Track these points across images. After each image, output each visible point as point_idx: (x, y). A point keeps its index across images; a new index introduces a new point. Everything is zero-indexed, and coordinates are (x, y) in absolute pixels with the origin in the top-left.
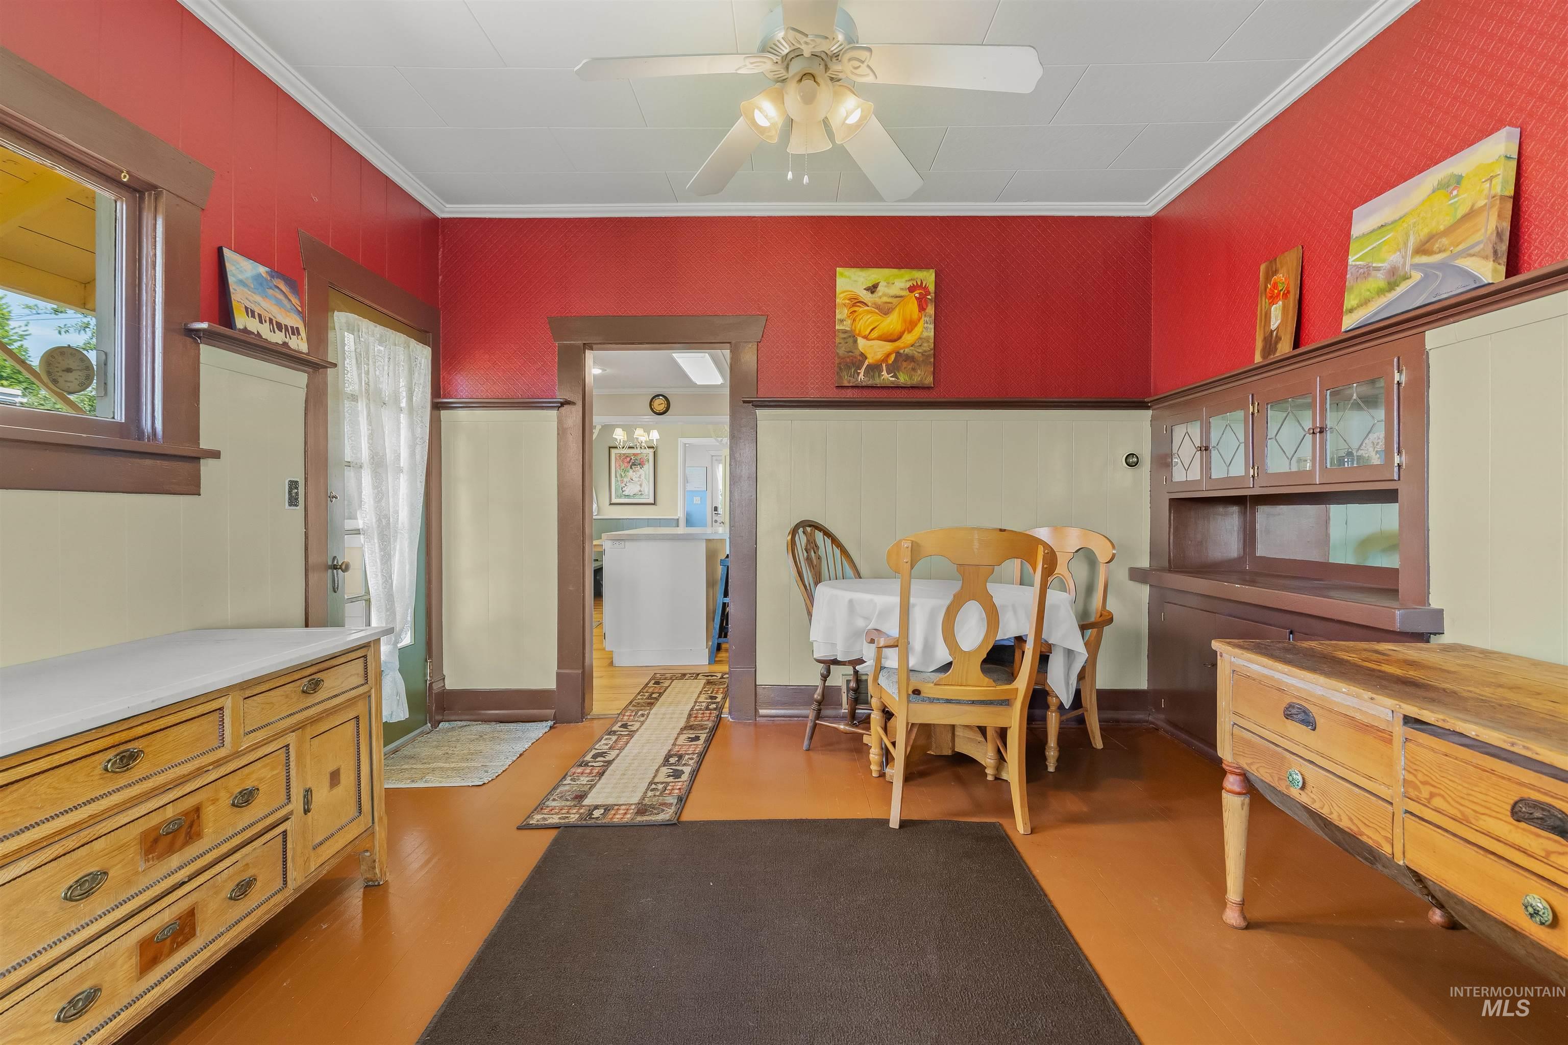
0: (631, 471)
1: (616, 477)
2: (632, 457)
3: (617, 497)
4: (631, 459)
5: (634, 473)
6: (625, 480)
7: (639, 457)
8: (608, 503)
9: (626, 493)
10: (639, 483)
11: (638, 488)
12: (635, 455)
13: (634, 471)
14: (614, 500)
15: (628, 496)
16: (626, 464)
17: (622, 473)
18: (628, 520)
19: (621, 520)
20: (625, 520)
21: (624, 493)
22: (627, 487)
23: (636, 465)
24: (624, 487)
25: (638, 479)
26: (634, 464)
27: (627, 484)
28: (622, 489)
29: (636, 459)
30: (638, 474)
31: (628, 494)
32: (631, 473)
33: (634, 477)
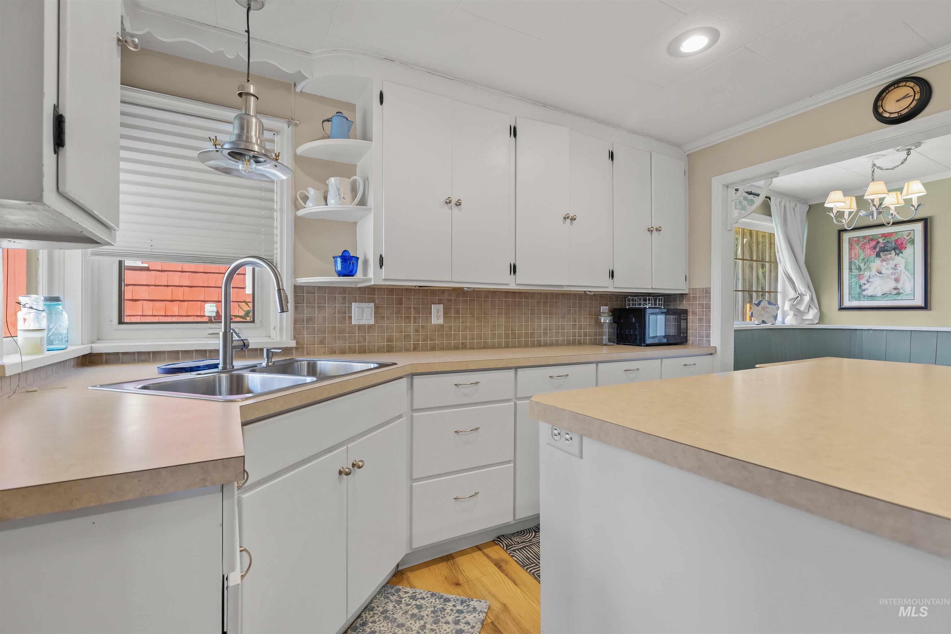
0: (878, 260)
1: (850, 269)
2: (881, 240)
3: (851, 298)
4: (878, 242)
5: (884, 263)
6: (867, 274)
7: (893, 238)
8: (836, 306)
9: (868, 293)
10: (893, 277)
11: (893, 284)
12: (884, 236)
13: (883, 260)
14: (847, 303)
15: (872, 297)
16: (868, 252)
17: (862, 265)
18: (871, 331)
19: (858, 332)
20: (866, 331)
21: (865, 293)
22: (870, 283)
23: (888, 251)
24: (865, 284)
25: (891, 271)
26: (884, 250)
27: (870, 280)
28: (860, 286)
29: (888, 242)
30: (892, 264)
31: (873, 294)
32: (877, 264)
33: (884, 268)
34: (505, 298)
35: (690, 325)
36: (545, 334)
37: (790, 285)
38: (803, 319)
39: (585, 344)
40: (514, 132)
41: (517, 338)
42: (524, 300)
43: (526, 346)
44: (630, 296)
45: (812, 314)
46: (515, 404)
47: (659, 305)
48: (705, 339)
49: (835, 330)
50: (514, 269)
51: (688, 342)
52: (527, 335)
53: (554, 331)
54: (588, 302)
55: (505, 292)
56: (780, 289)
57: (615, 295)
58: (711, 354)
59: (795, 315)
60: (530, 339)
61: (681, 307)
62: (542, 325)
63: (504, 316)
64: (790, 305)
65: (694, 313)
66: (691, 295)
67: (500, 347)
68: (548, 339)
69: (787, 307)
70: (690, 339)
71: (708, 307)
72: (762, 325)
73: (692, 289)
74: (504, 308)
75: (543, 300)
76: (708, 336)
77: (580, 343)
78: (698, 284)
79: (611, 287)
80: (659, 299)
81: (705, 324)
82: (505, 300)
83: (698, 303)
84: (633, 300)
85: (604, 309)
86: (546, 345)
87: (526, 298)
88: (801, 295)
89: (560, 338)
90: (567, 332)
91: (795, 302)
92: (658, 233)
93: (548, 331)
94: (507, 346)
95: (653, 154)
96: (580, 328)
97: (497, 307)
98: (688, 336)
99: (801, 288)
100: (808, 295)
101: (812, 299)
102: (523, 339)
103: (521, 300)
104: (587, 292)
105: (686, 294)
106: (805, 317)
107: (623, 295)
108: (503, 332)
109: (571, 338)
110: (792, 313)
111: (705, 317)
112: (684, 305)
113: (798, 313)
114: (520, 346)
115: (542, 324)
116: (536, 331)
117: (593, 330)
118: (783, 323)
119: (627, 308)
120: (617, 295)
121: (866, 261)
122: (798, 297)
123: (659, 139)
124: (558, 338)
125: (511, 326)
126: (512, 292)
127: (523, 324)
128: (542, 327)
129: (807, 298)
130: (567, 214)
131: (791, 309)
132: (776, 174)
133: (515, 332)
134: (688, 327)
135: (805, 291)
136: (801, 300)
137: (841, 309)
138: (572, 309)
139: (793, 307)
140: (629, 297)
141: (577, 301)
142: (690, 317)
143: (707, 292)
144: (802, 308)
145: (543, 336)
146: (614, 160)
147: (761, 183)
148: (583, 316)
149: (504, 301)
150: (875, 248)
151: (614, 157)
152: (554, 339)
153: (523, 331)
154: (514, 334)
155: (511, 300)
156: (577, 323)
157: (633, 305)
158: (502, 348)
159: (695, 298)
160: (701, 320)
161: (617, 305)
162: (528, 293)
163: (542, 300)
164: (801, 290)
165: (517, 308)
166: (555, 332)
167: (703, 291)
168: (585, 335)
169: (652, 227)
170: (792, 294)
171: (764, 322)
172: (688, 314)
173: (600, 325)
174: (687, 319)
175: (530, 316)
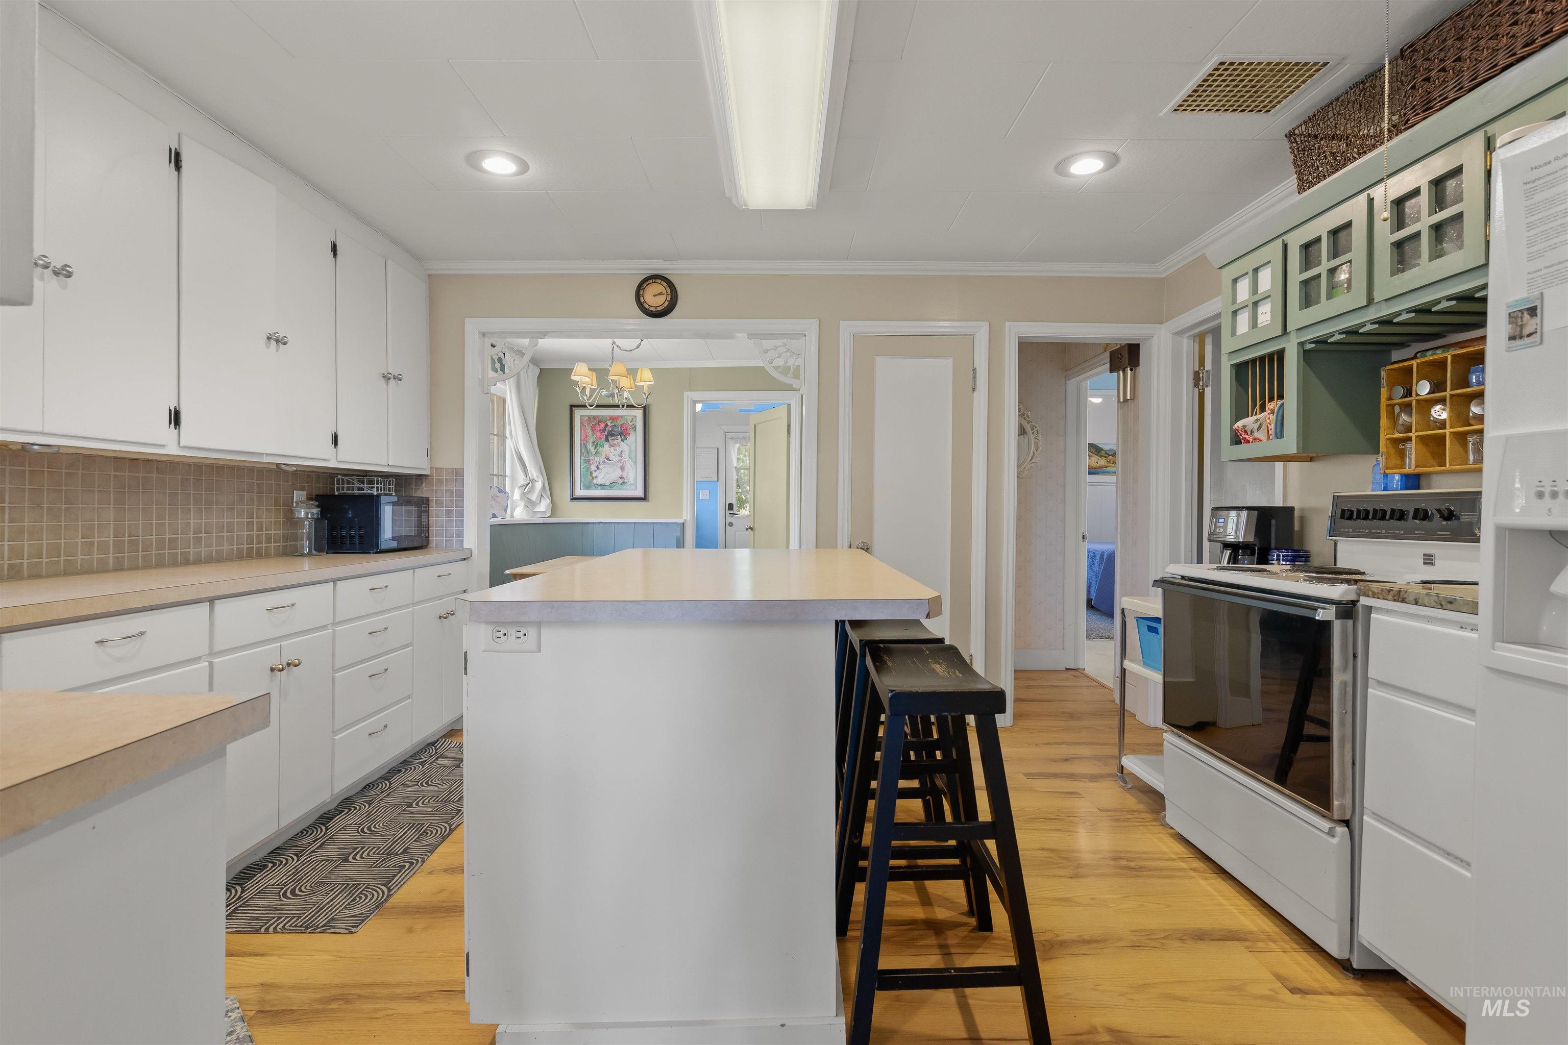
0: (607, 445)
1: (581, 452)
3: (582, 486)
5: (612, 448)
6: (598, 459)
8: (568, 495)
9: (599, 481)
10: (619, 464)
11: (619, 473)
13: (611, 446)
14: (579, 493)
15: (602, 486)
18: (601, 524)
19: (589, 525)
20: (597, 525)
21: (595, 481)
22: (600, 471)
23: (615, 436)
24: (595, 471)
25: (618, 458)
26: (611, 434)
27: (600, 467)
28: (591, 473)
29: (615, 425)
30: (619, 449)
31: (602, 483)
32: (606, 449)
33: (611, 454)
34: (115, 470)
35: (433, 520)
36: (198, 540)
37: (520, 466)
38: (534, 512)
39: (268, 556)
40: (176, 160)
41: (140, 550)
42: (155, 475)
43: (160, 564)
44: (340, 474)
45: (544, 506)
46: (211, 664)
47: (389, 491)
48: (455, 539)
49: (568, 525)
50: (176, 418)
51: (430, 545)
52: (161, 544)
53: (214, 534)
54: (273, 482)
55: (115, 458)
56: (508, 473)
57: (316, 472)
58: (465, 559)
59: (526, 506)
60: (167, 551)
61: (418, 494)
62: (192, 524)
63: (112, 506)
64: (521, 494)
65: (439, 503)
66: (435, 478)
67: (102, 569)
68: (203, 549)
69: (517, 495)
70: (433, 540)
71: (460, 494)
72: (493, 520)
73: (436, 468)
74: (111, 489)
75: (194, 476)
76: (460, 534)
77: (259, 555)
78: (446, 462)
79: (330, 459)
80: (390, 481)
81: (455, 519)
82: (115, 473)
83: (444, 488)
84: (348, 482)
85: (299, 495)
86: (198, 562)
87: (159, 470)
88: (532, 481)
89: (225, 548)
90: (238, 536)
91: (526, 490)
92: (396, 383)
93: (203, 535)
94: (119, 568)
95: (389, 262)
96: (260, 529)
97: (96, 489)
98: (430, 536)
99: (533, 472)
100: (540, 481)
101: (544, 487)
102: (154, 552)
103: (151, 475)
104: (283, 466)
105: (426, 476)
106: (537, 509)
107: (326, 473)
108: (111, 539)
109: (245, 546)
110: (522, 504)
111: (455, 508)
112: (423, 492)
113: (530, 504)
114: (147, 566)
115: (192, 521)
116: (180, 536)
117: (281, 532)
118: (512, 516)
119: (336, 493)
120: (318, 472)
121: (596, 445)
122: (529, 483)
123: (396, 242)
124: (221, 548)
125: (129, 527)
126: (130, 459)
127: (154, 522)
128: (192, 527)
129: (539, 485)
130: (274, 333)
131: (521, 499)
132: (543, 335)
133: (136, 539)
134: (430, 523)
135: (537, 476)
136: (532, 489)
137: (574, 499)
138: (246, 494)
139: (524, 496)
140: (339, 476)
141: (255, 481)
142: (433, 509)
143: (459, 474)
144: (534, 497)
145: (193, 545)
146: (339, 256)
147: (526, 342)
148: (264, 507)
149: (112, 476)
150: (604, 430)
151: (338, 252)
152: (214, 548)
153: (154, 537)
154: (134, 543)
155: (127, 474)
156: (255, 520)
157: (348, 489)
158: (106, 571)
159: (440, 482)
160: (449, 513)
161: (320, 488)
162: (165, 462)
163: (192, 477)
164: (532, 475)
165: (141, 490)
166: (217, 537)
167: (453, 471)
168: (269, 540)
169: (389, 373)
170: (522, 479)
171: (494, 516)
172: (431, 504)
173: (291, 521)
174: (428, 512)
175: (167, 506)
